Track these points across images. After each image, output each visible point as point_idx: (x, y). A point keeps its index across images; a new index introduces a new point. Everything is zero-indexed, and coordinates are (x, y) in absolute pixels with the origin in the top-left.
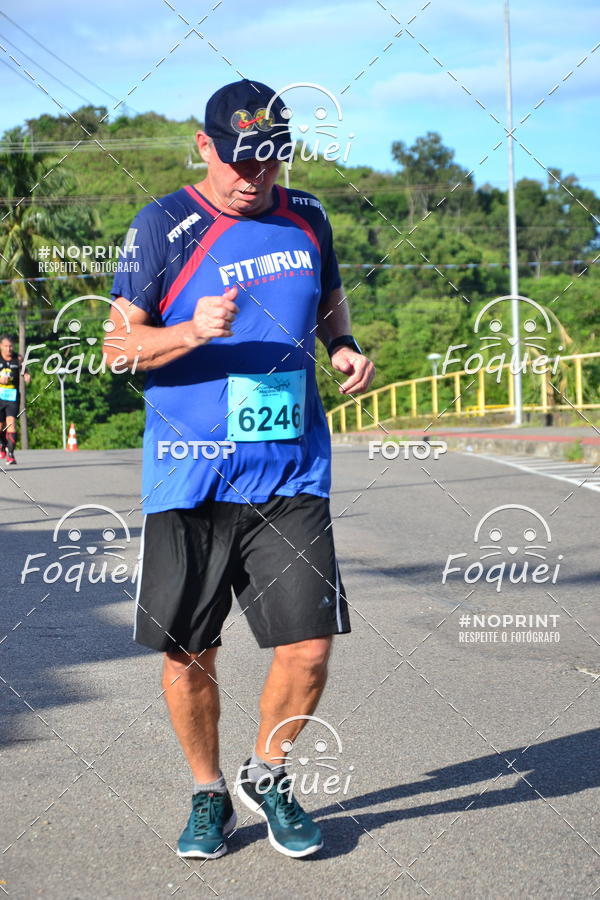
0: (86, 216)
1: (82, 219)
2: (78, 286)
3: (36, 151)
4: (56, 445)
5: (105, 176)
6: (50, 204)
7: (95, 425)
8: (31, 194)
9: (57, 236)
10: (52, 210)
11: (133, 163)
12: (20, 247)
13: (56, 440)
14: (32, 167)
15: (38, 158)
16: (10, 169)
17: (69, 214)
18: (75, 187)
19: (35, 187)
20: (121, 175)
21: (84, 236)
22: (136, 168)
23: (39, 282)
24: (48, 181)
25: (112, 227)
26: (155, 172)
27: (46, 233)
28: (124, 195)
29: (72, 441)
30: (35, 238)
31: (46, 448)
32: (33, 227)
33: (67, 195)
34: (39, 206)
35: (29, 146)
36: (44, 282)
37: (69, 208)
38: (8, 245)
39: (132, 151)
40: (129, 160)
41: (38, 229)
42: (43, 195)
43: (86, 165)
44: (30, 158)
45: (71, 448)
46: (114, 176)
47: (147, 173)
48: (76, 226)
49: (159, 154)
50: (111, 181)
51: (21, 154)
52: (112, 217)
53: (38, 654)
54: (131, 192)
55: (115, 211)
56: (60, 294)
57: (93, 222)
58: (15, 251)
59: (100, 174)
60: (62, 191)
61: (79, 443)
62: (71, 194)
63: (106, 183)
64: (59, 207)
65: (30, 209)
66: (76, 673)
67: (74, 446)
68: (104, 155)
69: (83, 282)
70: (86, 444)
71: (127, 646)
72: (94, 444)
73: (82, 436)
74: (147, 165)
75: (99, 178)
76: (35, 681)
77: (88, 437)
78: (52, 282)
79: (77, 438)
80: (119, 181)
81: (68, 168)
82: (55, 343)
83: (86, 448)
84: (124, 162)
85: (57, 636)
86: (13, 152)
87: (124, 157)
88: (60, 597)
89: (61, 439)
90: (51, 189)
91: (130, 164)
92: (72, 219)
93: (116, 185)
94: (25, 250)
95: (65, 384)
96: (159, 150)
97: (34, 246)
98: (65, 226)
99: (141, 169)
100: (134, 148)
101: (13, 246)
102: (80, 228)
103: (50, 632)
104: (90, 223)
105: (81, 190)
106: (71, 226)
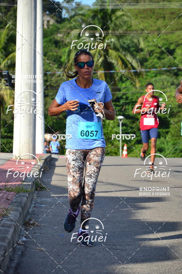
0: (136, 41)
1: (134, 42)
2: (130, 76)
3: (113, 8)
4: (116, 154)
5: (146, 21)
6: (118, 34)
7: (136, 145)
8: (109, 29)
9: (121, 50)
10: (119, 37)
11: (160, 15)
12: (103, 55)
13: (116, 151)
14: (110, 15)
15: (114, 11)
16: (99, 16)
17: (127, 40)
18: (131, 26)
19: (112, 26)
20: (154, 20)
21: (134, 51)
22: (161, 17)
23: (111, 73)
24: (118, 23)
25: (148, 46)
26: (171, 20)
27: (116, 49)
28: (155, 31)
29: (125, 153)
30: (110, 51)
31: (111, 156)
32: (110, 46)
33: (126, 30)
34: (113, 35)
35: (109, 5)
36: (114, 73)
37: (127, 37)
38: (97, 54)
39: (160, 9)
40: (158, 13)
41: (112, 46)
42: (115, 30)
43: (137, 15)
44: (109, 11)
45: (124, 156)
46: (151, 21)
47: (166, 21)
48: (131, 45)
49: (173, 11)
50: (149, 24)
51: (105, 9)
52: (148, 42)
53: (108, 258)
54: (159, 30)
55: (150, 39)
56: (121, 79)
57: (139, 44)
58: (100, 58)
59: (143, 20)
60: (125, 28)
61: (128, 153)
62: (128, 29)
63: (146, 24)
64: (123, 36)
65: (108, 37)
66: (127, 268)
67: (126, 155)
68: (145, 11)
69: (133, 74)
70: (131, 154)
71: (151, 256)
72: (135, 155)
73: (129, 150)
74: (167, 16)
75: (143, 22)
76: (107, 271)
77: (132, 151)
78: (117, 73)
79: (127, 150)
80: (153, 24)
81: (128, 16)
82: (118, 103)
83: (132, 156)
84: (156, 14)
85: (118, 249)
86: (101, 8)
87: (156, 11)
88: (119, 230)
89: (119, 151)
90: (119, 27)
91: (159, 15)
92: (129, 42)
93: (151, 26)
94: (105, 56)
95: (122, 124)
96: (173, 8)
97: (109, 55)
98: (125, 46)
99: (164, 18)
100: (161, 7)
101: (99, 55)
102: (133, 47)
103: (114, 247)
104: (138, 44)
105: (134, 28)
106: (128, 45)
